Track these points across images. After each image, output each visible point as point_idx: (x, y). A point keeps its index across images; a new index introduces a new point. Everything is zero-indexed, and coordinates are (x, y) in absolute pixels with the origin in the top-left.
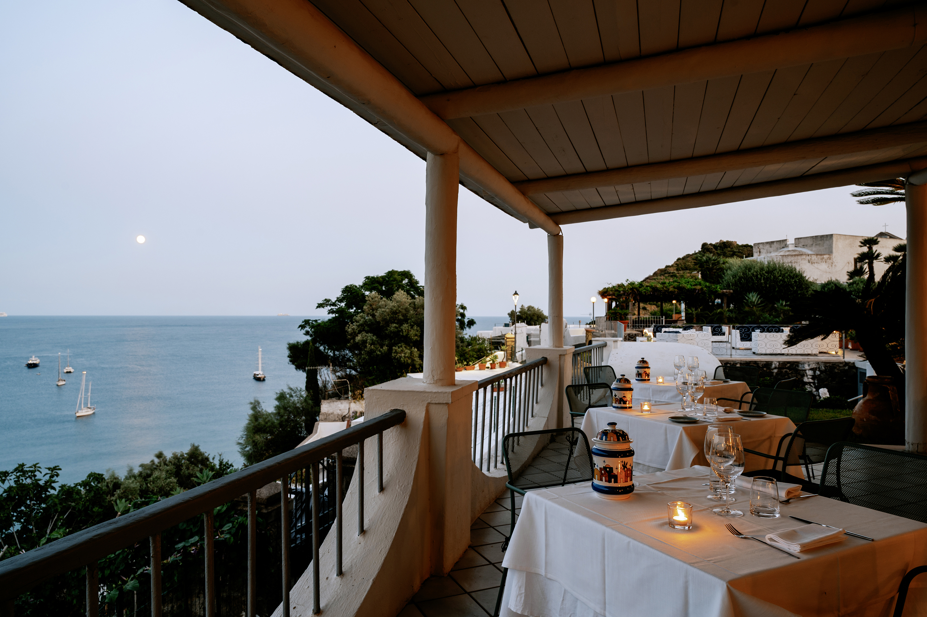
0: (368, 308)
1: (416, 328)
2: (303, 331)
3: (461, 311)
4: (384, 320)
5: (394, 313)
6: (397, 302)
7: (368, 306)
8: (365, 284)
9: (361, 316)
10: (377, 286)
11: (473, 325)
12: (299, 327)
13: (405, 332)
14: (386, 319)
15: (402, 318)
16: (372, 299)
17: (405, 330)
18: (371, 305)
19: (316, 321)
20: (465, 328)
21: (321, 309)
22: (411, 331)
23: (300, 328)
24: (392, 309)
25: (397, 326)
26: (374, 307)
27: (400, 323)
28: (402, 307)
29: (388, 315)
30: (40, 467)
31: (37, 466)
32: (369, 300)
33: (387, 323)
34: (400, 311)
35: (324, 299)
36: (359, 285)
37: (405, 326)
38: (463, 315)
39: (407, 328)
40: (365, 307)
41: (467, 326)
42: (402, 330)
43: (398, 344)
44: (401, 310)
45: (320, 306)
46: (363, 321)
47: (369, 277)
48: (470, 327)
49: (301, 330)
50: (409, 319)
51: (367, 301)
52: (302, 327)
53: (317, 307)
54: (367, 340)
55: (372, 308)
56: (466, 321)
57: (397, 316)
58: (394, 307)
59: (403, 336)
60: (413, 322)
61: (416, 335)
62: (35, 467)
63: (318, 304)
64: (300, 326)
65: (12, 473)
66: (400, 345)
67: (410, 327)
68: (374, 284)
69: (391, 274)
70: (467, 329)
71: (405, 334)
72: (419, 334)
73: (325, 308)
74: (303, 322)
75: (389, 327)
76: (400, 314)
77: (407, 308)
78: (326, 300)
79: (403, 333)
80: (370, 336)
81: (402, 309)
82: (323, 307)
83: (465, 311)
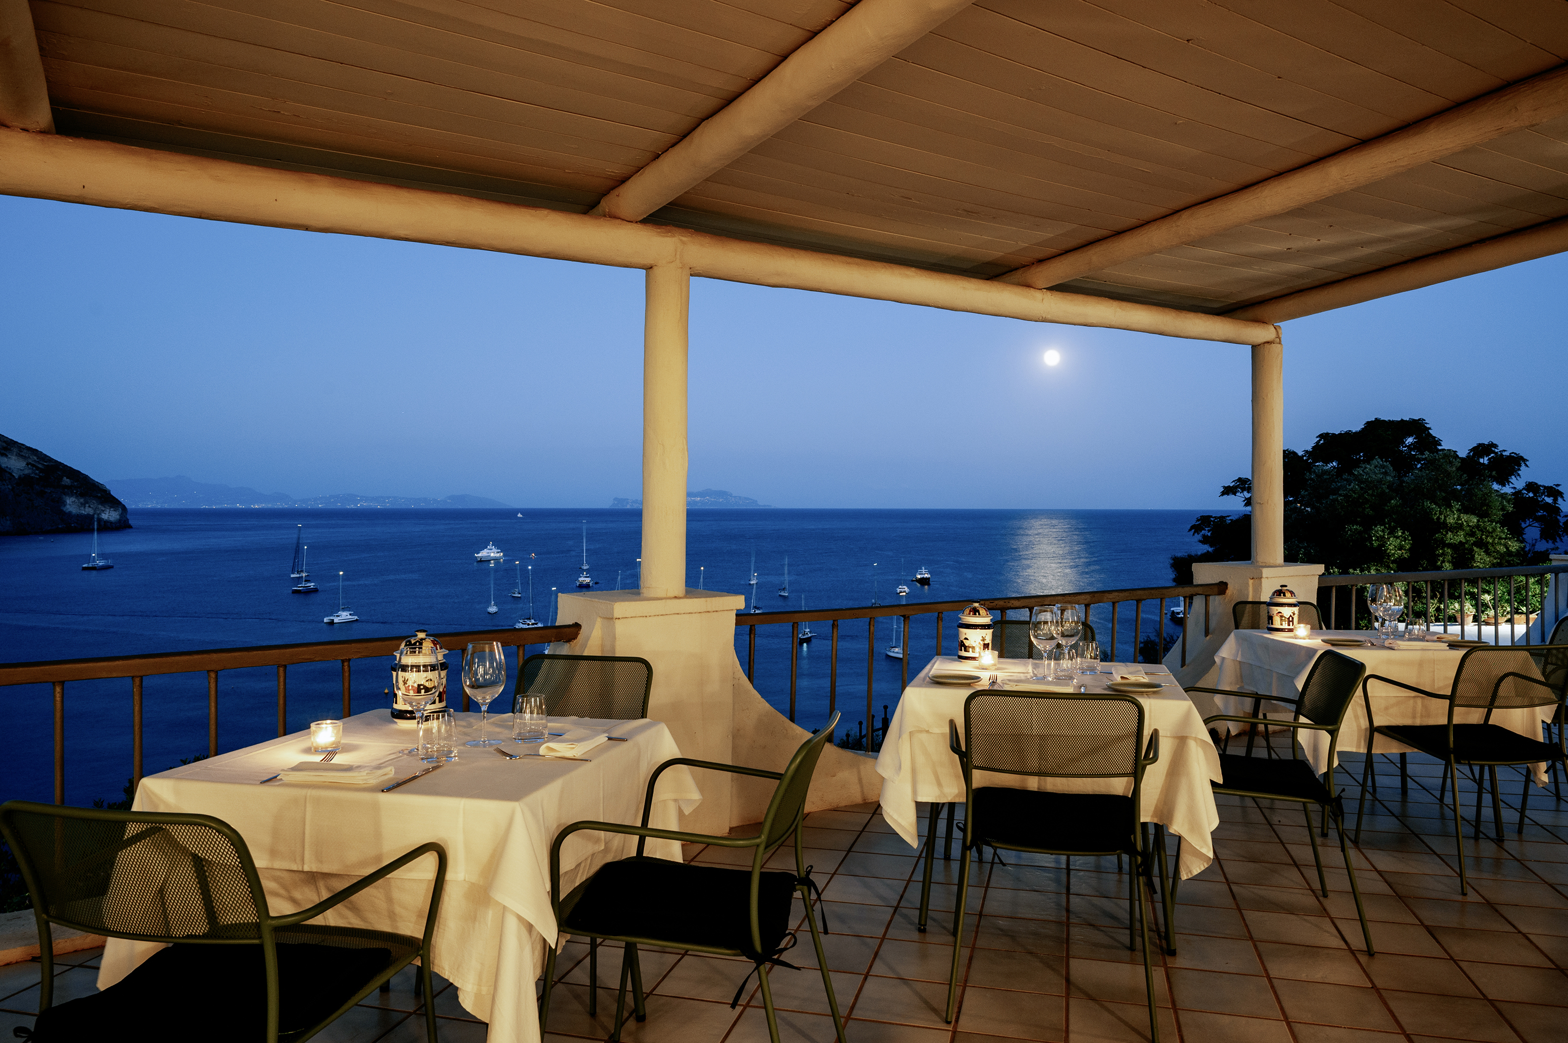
1: (1400, 534)
2: (1198, 537)
3: (1549, 500)
5: (1355, 503)
6: (1362, 482)
8: (1316, 447)
10: (1337, 452)
12: (1190, 530)
13: (1377, 540)
15: (1372, 513)
16: (1320, 476)
17: (1377, 537)
19: (1222, 518)
20: (1560, 536)
21: (1231, 497)
22: (1389, 538)
23: (1193, 531)
24: (1350, 496)
25: (1360, 528)
26: (1321, 491)
27: (1369, 523)
28: (1370, 492)
29: (1342, 508)
32: (1313, 480)
34: (1366, 499)
35: (1237, 478)
36: (1306, 452)
37: (1379, 530)
38: (1553, 509)
39: (1381, 533)
42: (1370, 537)
43: (1364, 564)
44: (1369, 498)
45: (1228, 491)
47: (1327, 433)
49: (1194, 535)
50: (1387, 516)
52: (1196, 529)
53: (1223, 494)
55: (1319, 493)
57: (1360, 510)
58: (1355, 492)
59: (1372, 548)
60: (1395, 521)
61: (1401, 548)
63: (1224, 487)
64: (1192, 527)
66: (1366, 565)
67: (1387, 532)
69: (1375, 426)
71: (1375, 544)
72: (1408, 547)
73: (1238, 494)
74: (1198, 520)
75: (1344, 530)
76: (1367, 506)
77: (1383, 493)
78: (1240, 480)
79: (1371, 543)
81: (1373, 495)
82: (1235, 494)
83: (1560, 499)
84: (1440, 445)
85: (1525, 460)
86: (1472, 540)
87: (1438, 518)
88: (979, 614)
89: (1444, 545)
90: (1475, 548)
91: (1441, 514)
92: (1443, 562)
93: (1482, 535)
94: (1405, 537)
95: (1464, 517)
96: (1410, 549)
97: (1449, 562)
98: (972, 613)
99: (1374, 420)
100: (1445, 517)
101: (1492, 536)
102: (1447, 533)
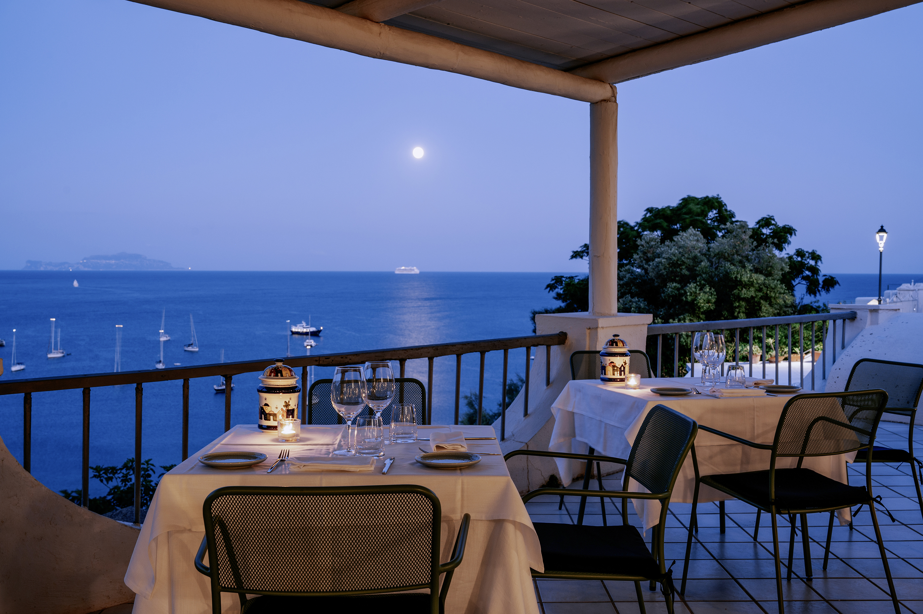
0: (640, 258)
1: (708, 290)
2: (553, 294)
3: (812, 263)
4: (659, 276)
5: (675, 264)
6: (680, 247)
7: (641, 254)
8: (645, 219)
9: (626, 271)
10: (659, 223)
11: (833, 287)
12: (546, 288)
13: (691, 295)
14: (662, 275)
15: (687, 273)
16: (648, 243)
17: (691, 293)
18: (645, 253)
19: (571, 278)
20: (819, 291)
21: (579, 260)
22: (699, 294)
23: (549, 289)
24: (671, 259)
25: (678, 286)
26: (649, 255)
27: (684, 281)
28: (686, 255)
29: (665, 269)
30: (153, 465)
31: (150, 462)
32: (642, 246)
33: (664, 280)
34: (683, 261)
35: (583, 244)
36: (637, 223)
37: (692, 287)
38: (815, 270)
39: (694, 289)
40: (635, 256)
41: (823, 287)
42: (686, 293)
43: (680, 315)
44: (685, 260)
45: (576, 255)
46: (629, 278)
47: (652, 208)
48: (828, 291)
49: (549, 292)
50: (698, 276)
51: (639, 246)
52: (551, 287)
53: (572, 257)
54: (631, 308)
55: (647, 257)
56: (821, 279)
57: (678, 270)
58: (674, 255)
59: (687, 302)
60: (704, 280)
61: (708, 301)
62: (148, 464)
63: (574, 252)
64: (548, 286)
65: (121, 469)
66: (682, 316)
67: (698, 288)
68: (656, 219)
69: (687, 201)
70: (823, 293)
71: (689, 299)
72: (713, 300)
73: (584, 258)
74: (553, 280)
75: (666, 287)
76: (684, 267)
77: (695, 257)
78: (585, 245)
79: (686, 298)
80: (636, 302)
81: (688, 258)
82: (582, 257)
83: (819, 263)
84: (734, 217)
85: (794, 230)
86: (760, 294)
87: (736, 277)
88: (282, 375)
89: (739, 298)
90: (762, 301)
91: (738, 274)
92: (739, 312)
93: (767, 290)
94: (711, 293)
95: (755, 276)
96: (715, 303)
97: (743, 312)
98: (273, 374)
99: (686, 197)
100: (741, 276)
101: (774, 292)
102: (742, 289)
